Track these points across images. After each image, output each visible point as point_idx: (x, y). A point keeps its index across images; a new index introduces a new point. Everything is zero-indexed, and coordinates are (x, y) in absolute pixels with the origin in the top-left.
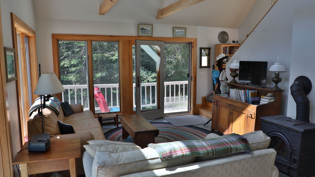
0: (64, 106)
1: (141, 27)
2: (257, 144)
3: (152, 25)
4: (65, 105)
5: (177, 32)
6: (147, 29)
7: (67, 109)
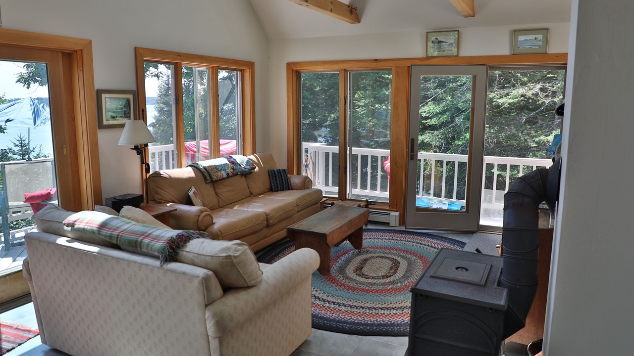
0: (272, 176)
1: (433, 39)
2: (196, 255)
3: (458, 31)
4: (275, 173)
5: (520, 41)
6: (446, 42)
7: (276, 180)
